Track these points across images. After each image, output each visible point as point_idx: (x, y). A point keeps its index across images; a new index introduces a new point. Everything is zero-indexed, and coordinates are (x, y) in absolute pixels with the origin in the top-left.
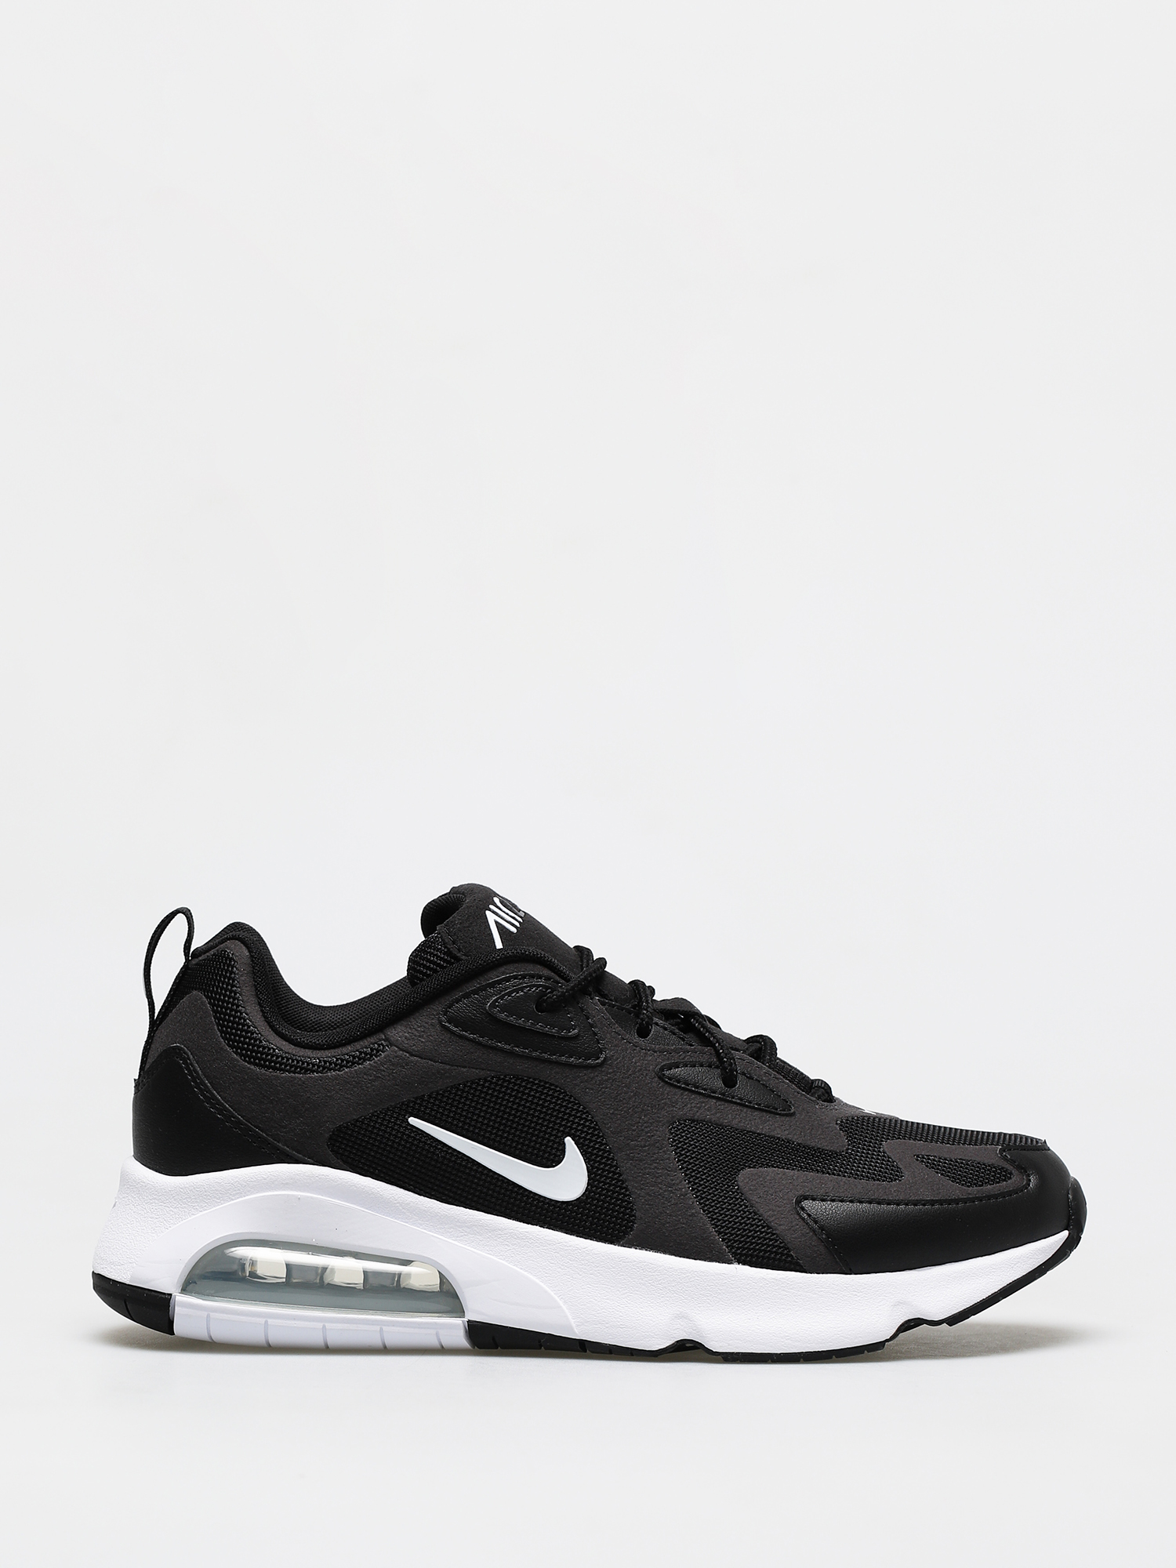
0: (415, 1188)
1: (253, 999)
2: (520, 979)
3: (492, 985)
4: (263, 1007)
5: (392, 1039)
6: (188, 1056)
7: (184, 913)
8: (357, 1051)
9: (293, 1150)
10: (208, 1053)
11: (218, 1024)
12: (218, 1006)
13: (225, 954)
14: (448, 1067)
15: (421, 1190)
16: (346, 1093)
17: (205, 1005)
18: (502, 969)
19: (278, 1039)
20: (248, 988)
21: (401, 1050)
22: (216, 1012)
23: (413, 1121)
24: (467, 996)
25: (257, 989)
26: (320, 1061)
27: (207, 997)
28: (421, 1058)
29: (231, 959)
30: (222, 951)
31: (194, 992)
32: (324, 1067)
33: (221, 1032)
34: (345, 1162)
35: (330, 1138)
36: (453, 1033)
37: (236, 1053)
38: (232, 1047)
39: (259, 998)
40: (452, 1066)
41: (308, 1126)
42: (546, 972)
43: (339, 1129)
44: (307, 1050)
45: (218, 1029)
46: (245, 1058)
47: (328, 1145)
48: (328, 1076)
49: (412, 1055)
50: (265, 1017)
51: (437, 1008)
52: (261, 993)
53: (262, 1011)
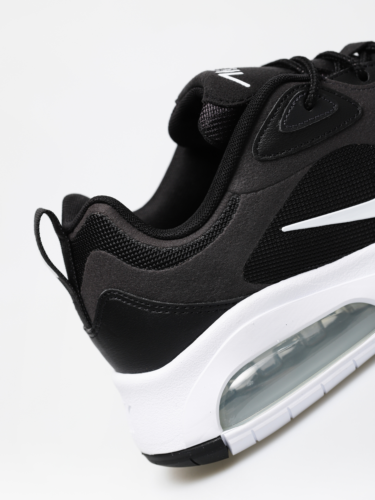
0: (311, 266)
1: (134, 230)
2: (285, 100)
3: (272, 116)
4: (143, 230)
5: (237, 191)
6: (119, 292)
7: (44, 213)
8: (222, 213)
9: (227, 299)
10: (131, 281)
11: (124, 260)
12: (116, 250)
13: (94, 217)
14: (283, 182)
15: (316, 265)
16: (235, 243)
17: (107, 255)
18: (270, 103)
19: (169, 242)
20: (126, 226)
21: (248, 193)
22: (117, 254)
23: (285, 229)
24: (262, 133)
25: (131, 223)
26: (205, 236)
27: (104, 249)
28: (263, 189)
29: (102, 217)
30: (90, 217)
31: (92, 253)
32: (210, 237)
33: (130, 263)
34: (263, 283)
35: (245, 275)
36: (271, 161)
37: (150, 269)
38: (144, 267)
39: (137, 227)
40: (285, 179)
41: (227, 279)
42: (293, 85)
43: (246, 267)
44: (191, 236)
45: (127, 263)
46: (157, 268)
47: (246, 281)
48: (217, 241)
49: (256, 191)
50: (149, 235)
51: (250, 152)
52: (135, 223)
53: (144, 233)
